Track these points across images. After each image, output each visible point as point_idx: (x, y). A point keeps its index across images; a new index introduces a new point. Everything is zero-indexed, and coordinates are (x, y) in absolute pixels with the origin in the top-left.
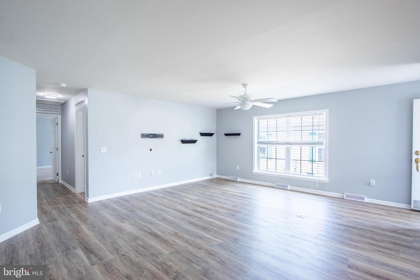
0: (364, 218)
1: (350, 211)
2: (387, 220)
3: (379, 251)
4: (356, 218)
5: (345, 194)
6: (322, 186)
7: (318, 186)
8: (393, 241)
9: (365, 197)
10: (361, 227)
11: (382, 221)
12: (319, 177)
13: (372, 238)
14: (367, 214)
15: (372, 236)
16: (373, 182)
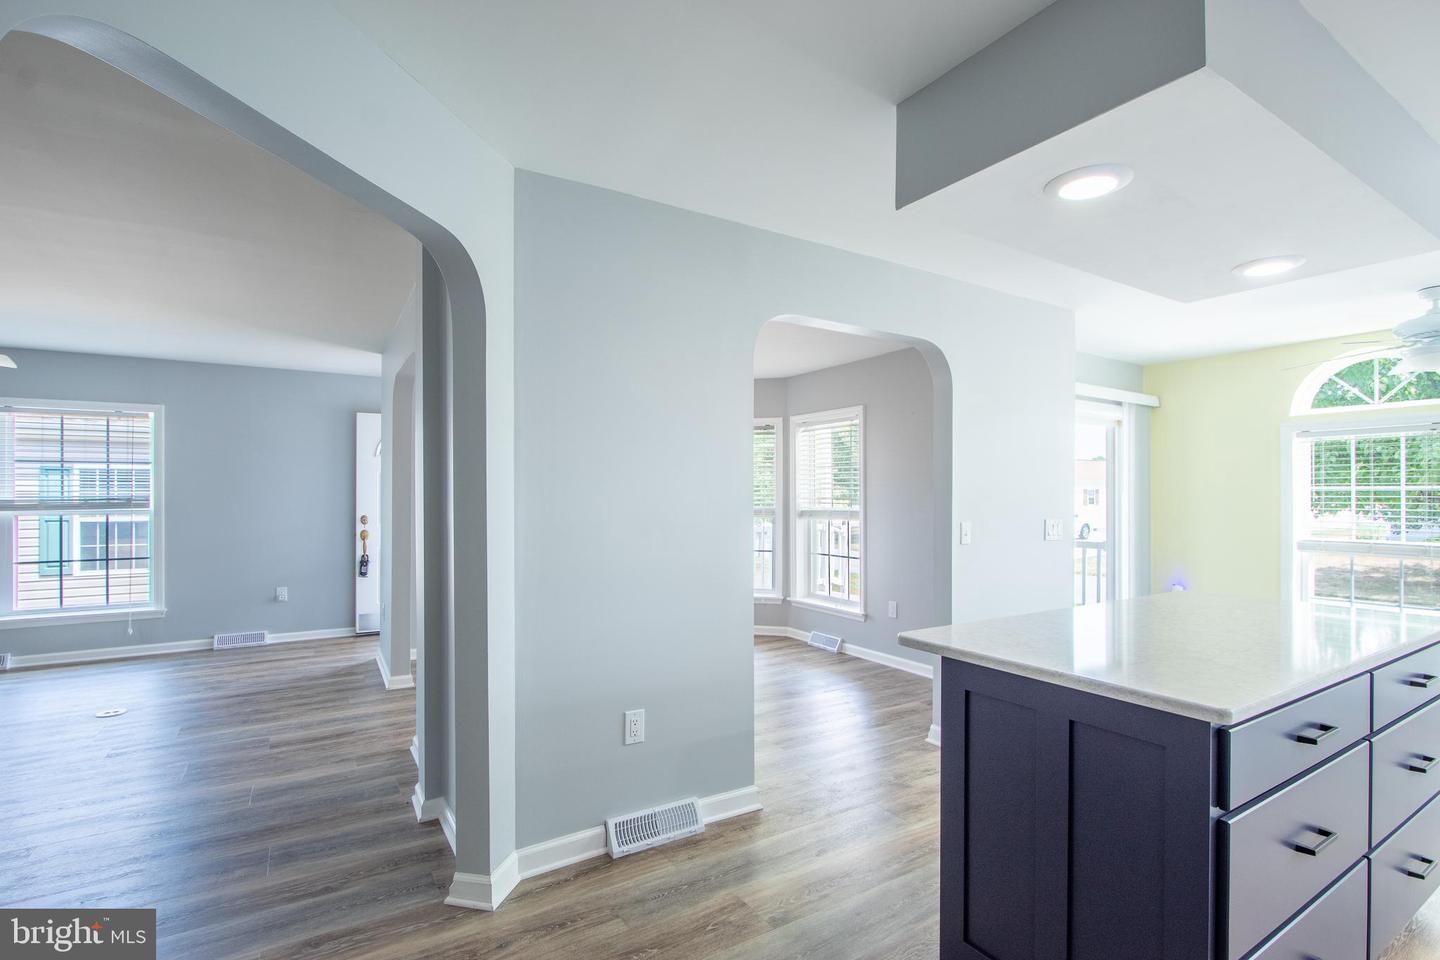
0: (275, 671)
1: (239, 668)
2: (319, 663)
3: (317, 709)
4: (257, 677)
5: (216, 637)
6: (145, 628)
7: (131, 631)
8: (337, 688)
9: (266, 632)
10: (272, 688)
11: (310, 667)
12: (135, 605)
13: (299, 697)
14: (277, 664)
15: (299, 693)
16: (283, 593)
